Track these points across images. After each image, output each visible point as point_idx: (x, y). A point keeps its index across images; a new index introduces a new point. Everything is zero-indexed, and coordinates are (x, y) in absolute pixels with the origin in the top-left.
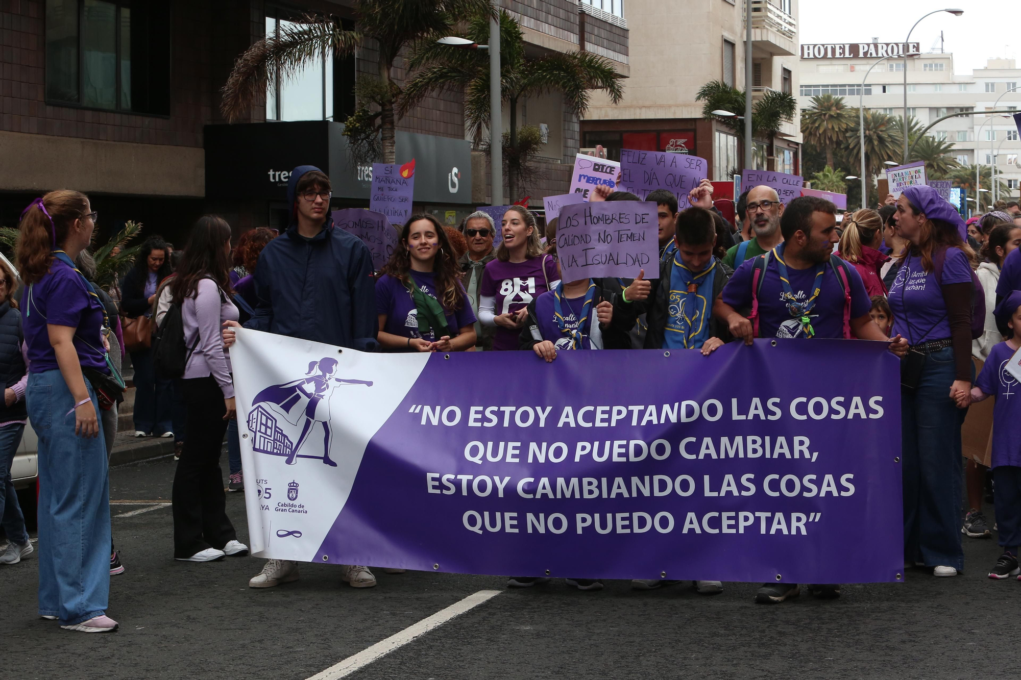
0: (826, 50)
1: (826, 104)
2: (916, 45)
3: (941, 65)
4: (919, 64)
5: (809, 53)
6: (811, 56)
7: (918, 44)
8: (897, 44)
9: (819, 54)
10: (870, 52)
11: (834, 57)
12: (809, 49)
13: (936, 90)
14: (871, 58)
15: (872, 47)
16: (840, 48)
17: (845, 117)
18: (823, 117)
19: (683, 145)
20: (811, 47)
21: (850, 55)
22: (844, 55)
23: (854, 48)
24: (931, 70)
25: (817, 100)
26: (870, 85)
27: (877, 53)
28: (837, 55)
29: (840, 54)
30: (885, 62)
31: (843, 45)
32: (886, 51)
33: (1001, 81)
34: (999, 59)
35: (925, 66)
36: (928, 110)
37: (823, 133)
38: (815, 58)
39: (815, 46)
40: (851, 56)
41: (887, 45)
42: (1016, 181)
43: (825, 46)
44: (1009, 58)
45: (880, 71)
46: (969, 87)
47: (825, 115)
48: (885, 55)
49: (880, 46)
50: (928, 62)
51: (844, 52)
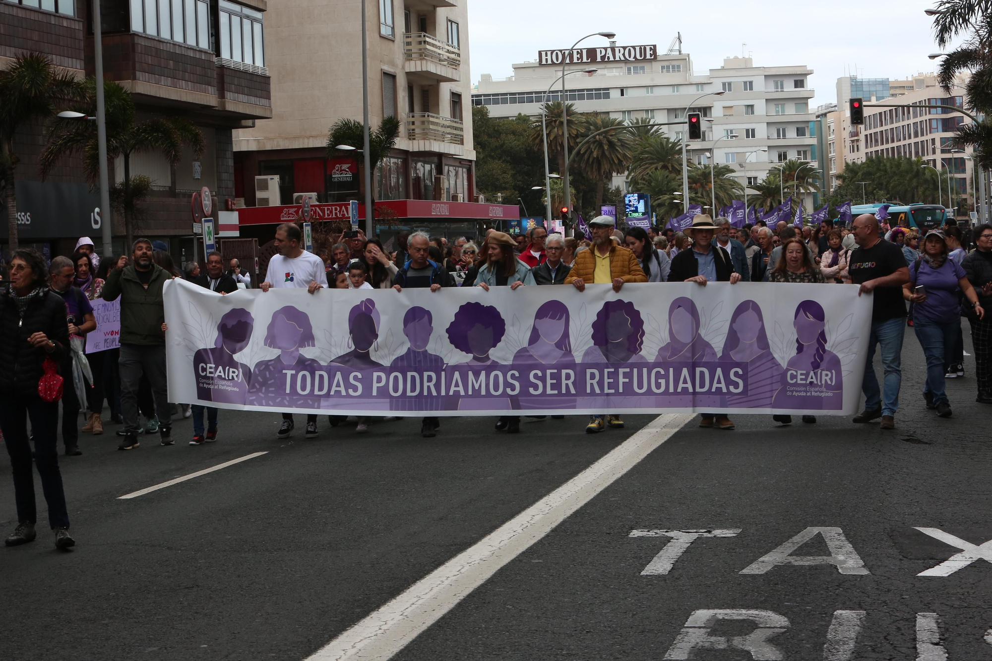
0: (563, 55)
1: (556, 111)
2: (652, 47)
3: (679, 67)
4: (657, 66)
5: (547, 59)
6: (549, 62)
7: (655, 46)
8: (634, 47)
9: (557, 60)
10: (607, 55)
11: (572, 63)
12: (546, 56)
13: (674, 91)
14: (609, 62)
15: (609, 51)
16: (578, 53)
17: (576, 124)
18: (553, 124)
19: (347, 170)
20: (549, 53)
21: (587, 60)
22: (582, 60)
23: (592, 52)
24: (668, 71)
25: (548, 107)
26: (608, 89)
27: (614, 57)
28: (575, 60)
29: (578, 59)
30: (623, 65)
31: (581, 49)
32: (624, 55)
33: (738, 80)
34: (736, 58)
35: (663, 68)
36: (666, 111)
37: (553, 139)
38: (553, 64)
39: (552, 52)
40: (589, 61)
41: (625, 48)
42: (755, 178)
43: (563, 51)
44: (747, 57)
45: (617, 74)
46: (705, 87)
47: (555, 121)
48: (623, 58)
49: (617, 50)
50: (665, 64)
51: (581, 57)
